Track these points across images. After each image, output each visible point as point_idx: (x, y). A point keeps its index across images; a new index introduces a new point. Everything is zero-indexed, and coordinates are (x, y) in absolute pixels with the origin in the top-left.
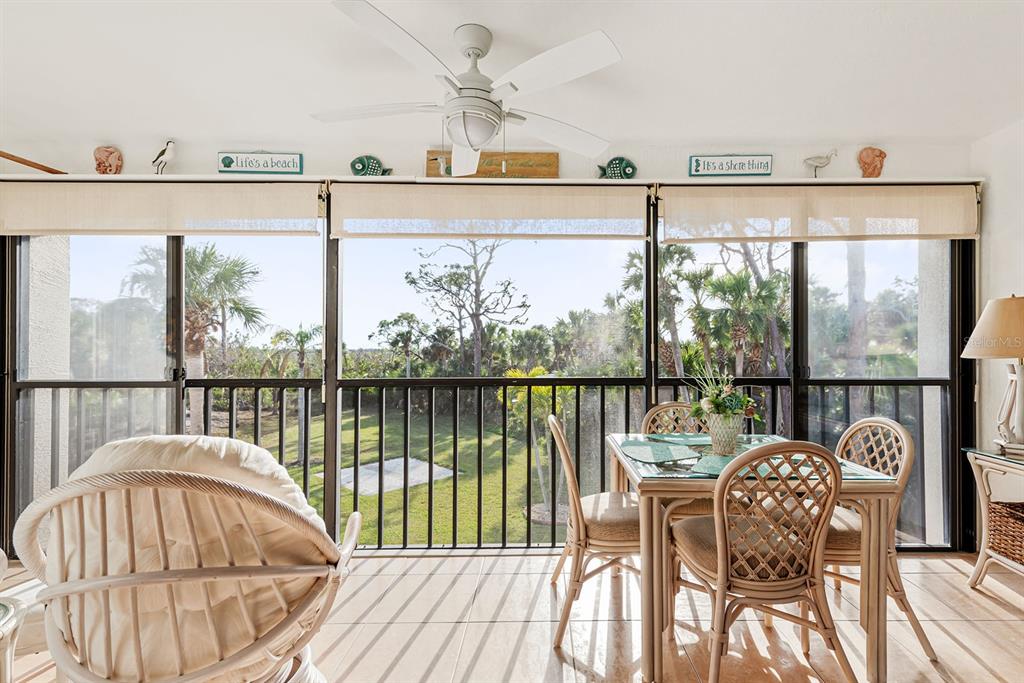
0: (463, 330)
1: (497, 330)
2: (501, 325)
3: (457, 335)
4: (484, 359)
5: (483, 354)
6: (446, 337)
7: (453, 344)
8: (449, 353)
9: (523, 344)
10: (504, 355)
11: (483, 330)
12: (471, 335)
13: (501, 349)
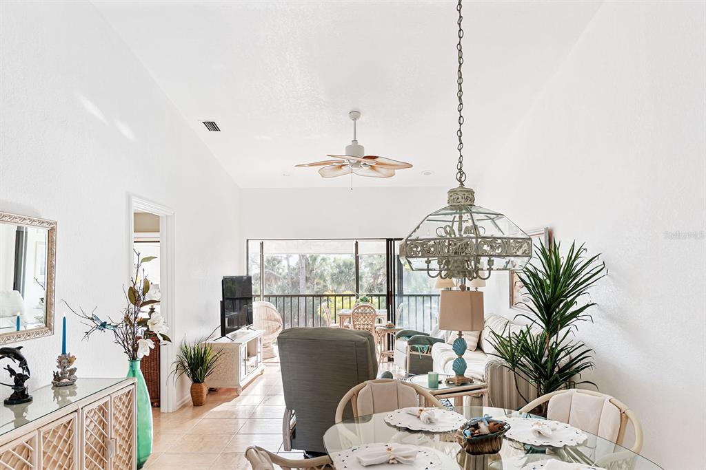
0: (290, 259)
1: (319, 259)
2: (322, 256)
3: (284, 263)
4: (309, 284)
5: (307, 279)
6: (274, 265)
7: (281, 271)
8: (276, 279)
9: (341, 272)
10: (324, 281)
11: (307, 260)
12: (297, 264)
13: (322, 277)
